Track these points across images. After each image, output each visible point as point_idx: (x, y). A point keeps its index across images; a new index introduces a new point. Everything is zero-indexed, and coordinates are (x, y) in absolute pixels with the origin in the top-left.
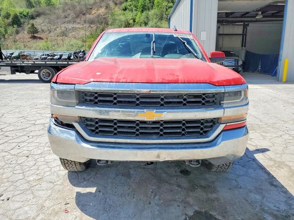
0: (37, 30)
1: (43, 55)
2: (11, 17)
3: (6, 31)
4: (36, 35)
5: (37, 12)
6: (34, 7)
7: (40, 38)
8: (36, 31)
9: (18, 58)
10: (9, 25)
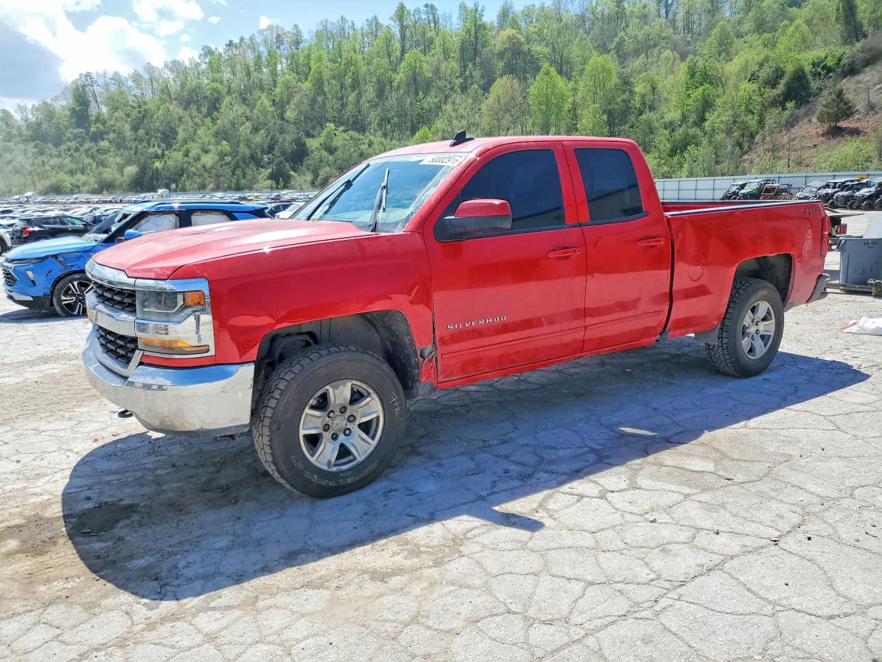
0: (850, 108)
1: (827, 186)
2: (783, 82)
3: (761, 122)
4: (843, 124)
5: (871, 49)
6: (865, 36)
7: (855, 132)
8: (848, 112)
9: (754, 196)
10: (774, 103)
